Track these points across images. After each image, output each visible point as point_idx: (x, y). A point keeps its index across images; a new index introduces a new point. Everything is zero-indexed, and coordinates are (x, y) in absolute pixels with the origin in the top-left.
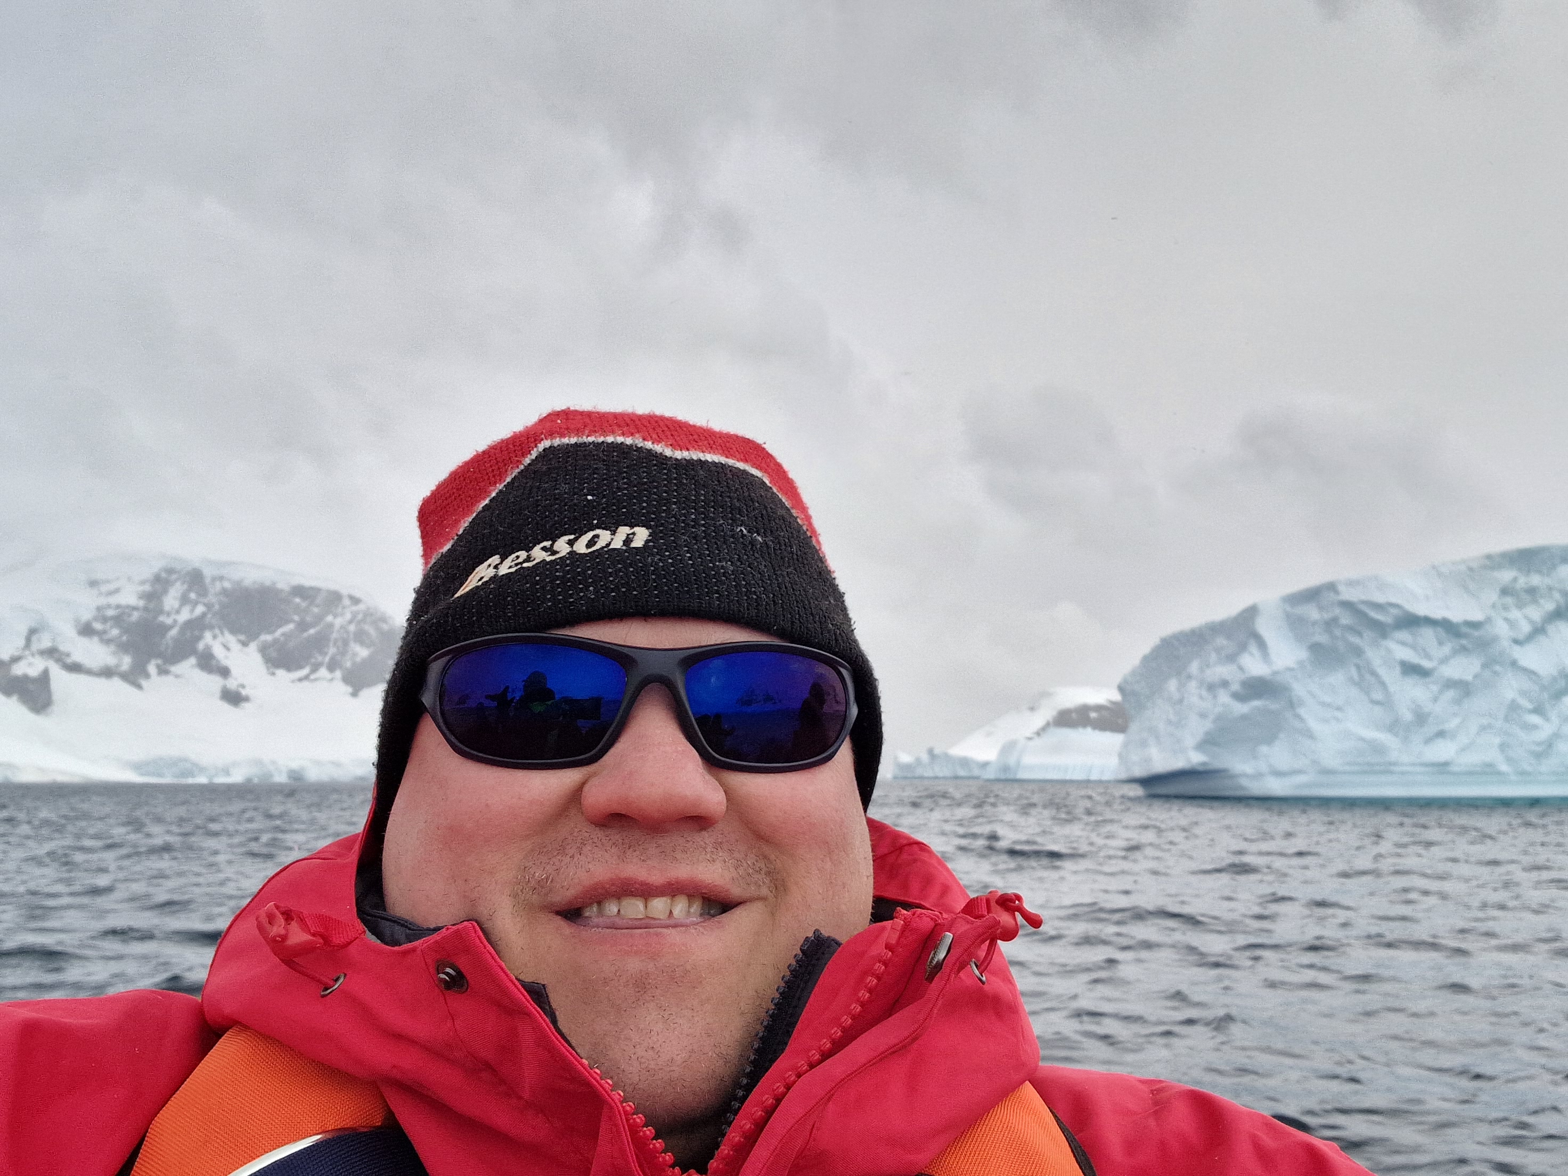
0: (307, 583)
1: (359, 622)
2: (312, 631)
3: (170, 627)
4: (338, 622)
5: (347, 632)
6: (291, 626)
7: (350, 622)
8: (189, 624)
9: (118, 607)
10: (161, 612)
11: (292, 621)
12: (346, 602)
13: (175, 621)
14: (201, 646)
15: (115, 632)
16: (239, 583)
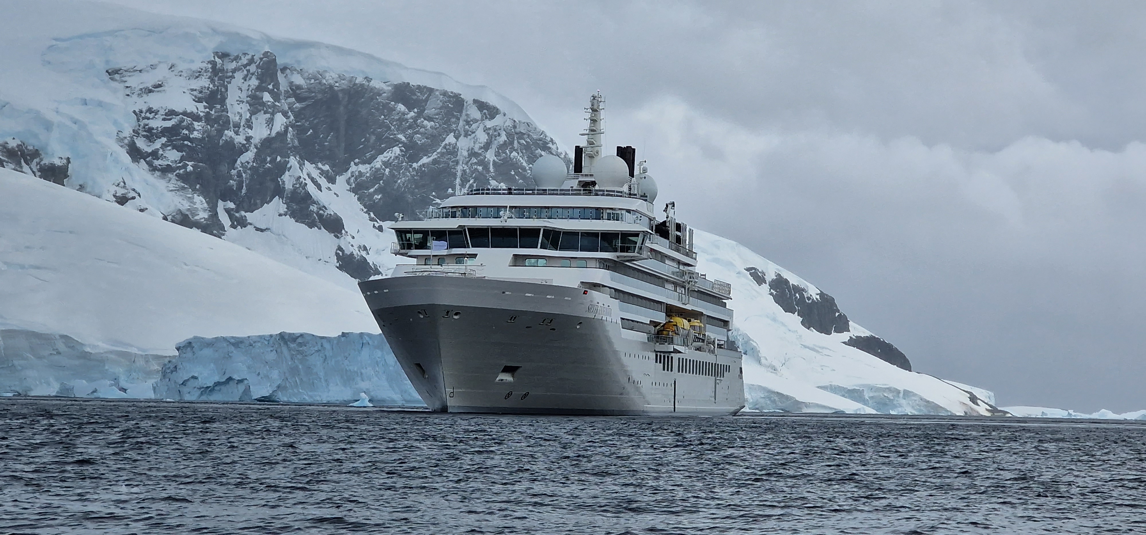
0: (414, 81)
1: (503, 147)
2: (425, 160)
3: (244, 149)
4: (464, 145)
5: (484, 163)
6: (397, 150)
7: (487, 146)
8: (267, 143)
9: (171, 113)
10: (226, 124)
11: (396, 142)
12: (475, 113)
13: (248, 139)
14: (288, 180)
15: (172, 156)
16: (318, 76)
